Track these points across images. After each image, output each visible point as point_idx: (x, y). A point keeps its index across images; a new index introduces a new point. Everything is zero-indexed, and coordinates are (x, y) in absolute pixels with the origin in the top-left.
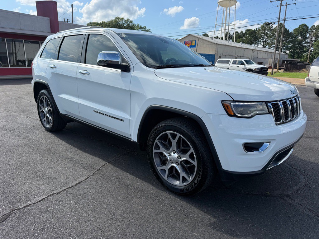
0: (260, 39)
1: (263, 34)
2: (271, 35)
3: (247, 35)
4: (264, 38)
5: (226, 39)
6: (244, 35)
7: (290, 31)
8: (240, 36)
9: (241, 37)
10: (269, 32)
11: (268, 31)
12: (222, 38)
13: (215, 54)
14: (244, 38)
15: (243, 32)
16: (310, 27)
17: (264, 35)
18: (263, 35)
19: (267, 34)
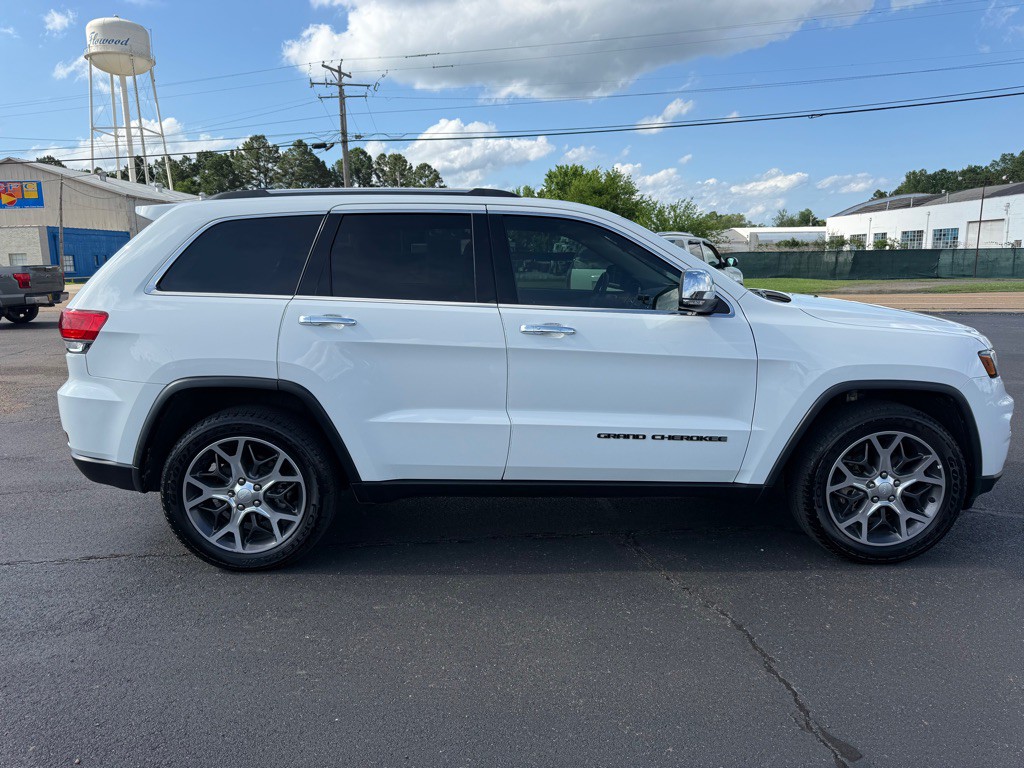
0: (249, 182)
1: (256, 168)
2: (278, 173)
3: (204, 168)
4: (261, 182)
5: (142, 180)
6: (195, 169)
7: (329, 166)
8: (182, 171)
9: (188, 176)
10: (270, 165)
11: (269, 162)
12: (125, 176)
13: (128, 230)
14: (197, 179)
15: (190, 160)
16: (374, 159)
17: (259, 173)
18: (255, 171)
19: (267, 170)
